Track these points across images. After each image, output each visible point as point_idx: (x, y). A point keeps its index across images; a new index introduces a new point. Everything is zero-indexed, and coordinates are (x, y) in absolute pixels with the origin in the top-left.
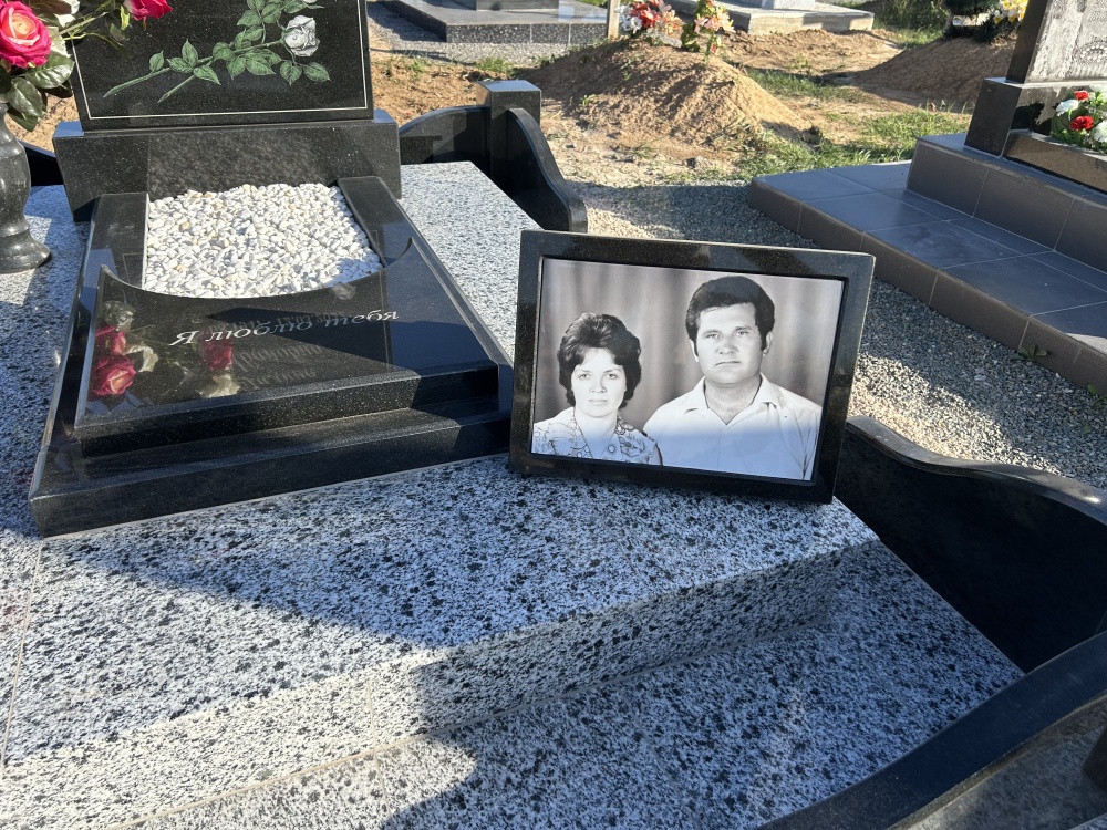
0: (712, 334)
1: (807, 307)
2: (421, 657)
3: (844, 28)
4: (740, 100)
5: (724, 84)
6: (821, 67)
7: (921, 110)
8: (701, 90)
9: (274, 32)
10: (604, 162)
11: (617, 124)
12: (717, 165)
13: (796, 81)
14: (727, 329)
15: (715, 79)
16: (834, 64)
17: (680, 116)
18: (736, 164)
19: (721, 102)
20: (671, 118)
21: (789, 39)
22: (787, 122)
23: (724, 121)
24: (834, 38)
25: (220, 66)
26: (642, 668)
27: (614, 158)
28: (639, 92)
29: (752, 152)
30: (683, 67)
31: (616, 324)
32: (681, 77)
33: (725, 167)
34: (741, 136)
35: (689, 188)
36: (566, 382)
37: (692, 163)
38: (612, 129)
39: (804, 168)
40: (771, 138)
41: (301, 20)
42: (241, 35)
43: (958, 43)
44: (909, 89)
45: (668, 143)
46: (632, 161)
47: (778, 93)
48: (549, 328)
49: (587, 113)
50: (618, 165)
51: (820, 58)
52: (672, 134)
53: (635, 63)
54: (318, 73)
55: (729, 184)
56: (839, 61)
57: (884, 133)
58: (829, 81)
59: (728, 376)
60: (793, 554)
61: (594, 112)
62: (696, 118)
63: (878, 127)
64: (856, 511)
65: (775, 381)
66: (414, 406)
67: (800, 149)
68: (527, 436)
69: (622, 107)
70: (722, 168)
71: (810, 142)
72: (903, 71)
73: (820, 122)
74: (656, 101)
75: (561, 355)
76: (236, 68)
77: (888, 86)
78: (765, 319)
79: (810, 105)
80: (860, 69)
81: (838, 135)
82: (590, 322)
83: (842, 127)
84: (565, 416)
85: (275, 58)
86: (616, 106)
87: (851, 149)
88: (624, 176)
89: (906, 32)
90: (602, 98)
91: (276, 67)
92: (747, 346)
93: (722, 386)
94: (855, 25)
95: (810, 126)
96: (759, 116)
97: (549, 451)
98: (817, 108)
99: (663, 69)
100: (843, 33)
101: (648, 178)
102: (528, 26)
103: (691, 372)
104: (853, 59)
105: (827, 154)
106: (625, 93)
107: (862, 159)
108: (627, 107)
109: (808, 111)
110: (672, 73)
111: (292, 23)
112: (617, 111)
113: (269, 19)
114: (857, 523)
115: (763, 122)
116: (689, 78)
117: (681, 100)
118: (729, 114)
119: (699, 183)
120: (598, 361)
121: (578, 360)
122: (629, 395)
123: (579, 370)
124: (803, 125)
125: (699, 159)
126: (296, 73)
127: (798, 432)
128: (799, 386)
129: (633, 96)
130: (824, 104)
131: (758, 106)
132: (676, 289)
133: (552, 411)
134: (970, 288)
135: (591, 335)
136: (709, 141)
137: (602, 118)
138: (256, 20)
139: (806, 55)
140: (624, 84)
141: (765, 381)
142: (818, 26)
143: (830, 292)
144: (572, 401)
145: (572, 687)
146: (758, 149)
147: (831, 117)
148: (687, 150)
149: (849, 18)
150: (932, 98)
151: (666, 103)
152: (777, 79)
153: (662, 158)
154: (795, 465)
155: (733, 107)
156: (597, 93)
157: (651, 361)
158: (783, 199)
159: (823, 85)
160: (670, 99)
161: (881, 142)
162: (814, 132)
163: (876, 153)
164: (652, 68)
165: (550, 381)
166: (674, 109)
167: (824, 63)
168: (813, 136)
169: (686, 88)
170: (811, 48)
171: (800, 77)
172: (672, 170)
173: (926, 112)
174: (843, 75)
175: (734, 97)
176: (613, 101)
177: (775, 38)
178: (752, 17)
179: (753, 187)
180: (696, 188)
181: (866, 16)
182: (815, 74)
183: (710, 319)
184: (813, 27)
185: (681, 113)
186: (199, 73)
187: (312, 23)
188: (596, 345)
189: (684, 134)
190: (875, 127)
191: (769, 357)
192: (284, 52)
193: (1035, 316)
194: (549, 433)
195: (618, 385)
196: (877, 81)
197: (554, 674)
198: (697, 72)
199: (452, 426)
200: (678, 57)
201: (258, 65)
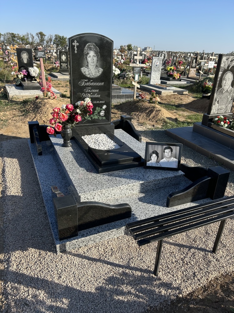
0: (166, 152)
1: (176, 150)
2: (141, 182)
3: (182, 94)
4: (162, 114)
5: (159, 110)
6: (177, 103)
7: (197, 113)
8: (154, 111)
9: (99, 113)
10: (137, 126)
11: (139, 118)
12: (158, 126)
13: (172, 106)
14: (168, 152)
15: (157, 110)
16: (180, 102)
17: (151, 117)
18: (162, 126)
19: (158, 114)
20: (149, 117)
21: (170, 96)
22: (171, 117)
23: (159, 118)
24: (180, 96)
25: (91, 118)
26: (160, 188)
27: (139, 125)
28: (142, 112)
29: (165, 123)
30: (151, 107)
31: (156, 151)
32: (150, 109)
33: (160, 127)
34: (163, 120)
35: (154, 131)
36: (151, 158)
37: (153, 126)
38: (137, 119)
39: (175, 127)
40: (168, 121)
41: (103, 111)
42: (95, 114)
43: (205, 99)
44: (195, 108)
45: (149, 122)
46: (142, 126)
47: (168, 109)
48: (149, 152)
49: (132, 116)
50: (140, 126)
51: (177, 101)
52: (149, 120)
53: (141, 106)
54: (104, 118)
55: (161, 130)
56: (181, 101)
57: (190, 118)
58: (179, 106)
59: (168, 157)
60: (176, 175)
61: (134, 116)
62: (154, 117)
63: (189, 117)
64: (182, 171)
65: (173, 157)
66: (133, 161)
67: (174, 123)
68: (146, 164)
69: (139, 115)
70: (159, 126)
71: (175, 121)
72: (194, 105)
73: (177, 116)
74: (146, 114)
75: (150, 155)
76: (93, 118)
77: (191, 108)
78: (172, 151)
79: (175, 112)
80: (186, 103)
81: (181, 119)
82: (153, 151)
83: (182, 117)
84: (150, 161)
85: (99, 116)
86: (138, 115)
87: (183, 122)
88: (141, 129)
89: (195, 94)
90: (135, 113)
91: (99, 118)
92: (170, 154)
93: (167, 158)
94: (184, 93)
95: (175, 118)
96: (166, 116)
97: (149, 165)
98: (177, 113)
99: (147, 107)
100: (181, 95)
101: (146, 129)
102: (115, 95)
103: (164, 156)
104: (184, 101)
105: (179, 124)
106: (139, 112)
107: (186, 125)
108: (140, 115)
109: (175, 114)
110: (148, 108)
111: (102, 112)
112: (138, 116)
113: (98, 111)
114: (183, 172)
115: (166, 118)
116: (152, 109)
117: (150, 114)
118: (160, 116)
119: (155, 130)
120: (154, 155)
121: (152, 155)
122: (157, 159)
123: (152, 156)
124: (174, 117)
125: (155, 125)
126: (101, 118)
127: (176, 162)
128: (176, 158)
129: (141, 113)
130: (178, 112)
131: (166, 114)
132: (162, 147)
133: (149, 161)
134: (202, 148)
135: (153, 153)
136: (156, 122)
137: (135, 117)
138: (97, 111)
139: (174, 100)
140: (139, 110)
141: (172, 157)
142: (176, 93)
143: (178, 148)
144: (151, 160)
145: (153, 189)
146: (166, 123)
147: (179, 115)
148: (153, 123)
149: (183, 92)
150: (200, 111)
151: (148, 114)
152: (169, 106)
153: (148, 125)
154: (175, 166)
155: (161, 115)
156: (134, 112)
157: (160, 155)
158: (171, 133)
159: (178, 108)
160: (148, 113)
161: (189, 120)
162: (176, 119)
163: (188, 123)
164: (144, 107)
165: (149, 157)
166: (150, 115)
167: (177, 102)
168: (176, 120)
169: (151, 111)
170: (175, 98)
171: (173, 105)
172: (150, 127)
173: (198, 114)
174: (182, 105)
175: (161, 113)
176: (137, 114)
177: (167, 96)
178: (162, 92)
179: (165, 131)
180: (155, 131)
181: (186, 91)
182: (176, 104)
183: (166, 151)
184: (175, 93)
185: (151, 116)
186: (89, 119)
187: (104, 111)
188: (154, 154)
189: (152, 120)
190: (188, 117)
191: (172, 154)
192: (100, 115)
193: (211, 152)
194: (149, 163)
195: (156, 158)
196: (189, 107)
197: (152, 187)
198: (153, 108)
199: (137, 163)
200: (149, 104)
201: (96, 117)
